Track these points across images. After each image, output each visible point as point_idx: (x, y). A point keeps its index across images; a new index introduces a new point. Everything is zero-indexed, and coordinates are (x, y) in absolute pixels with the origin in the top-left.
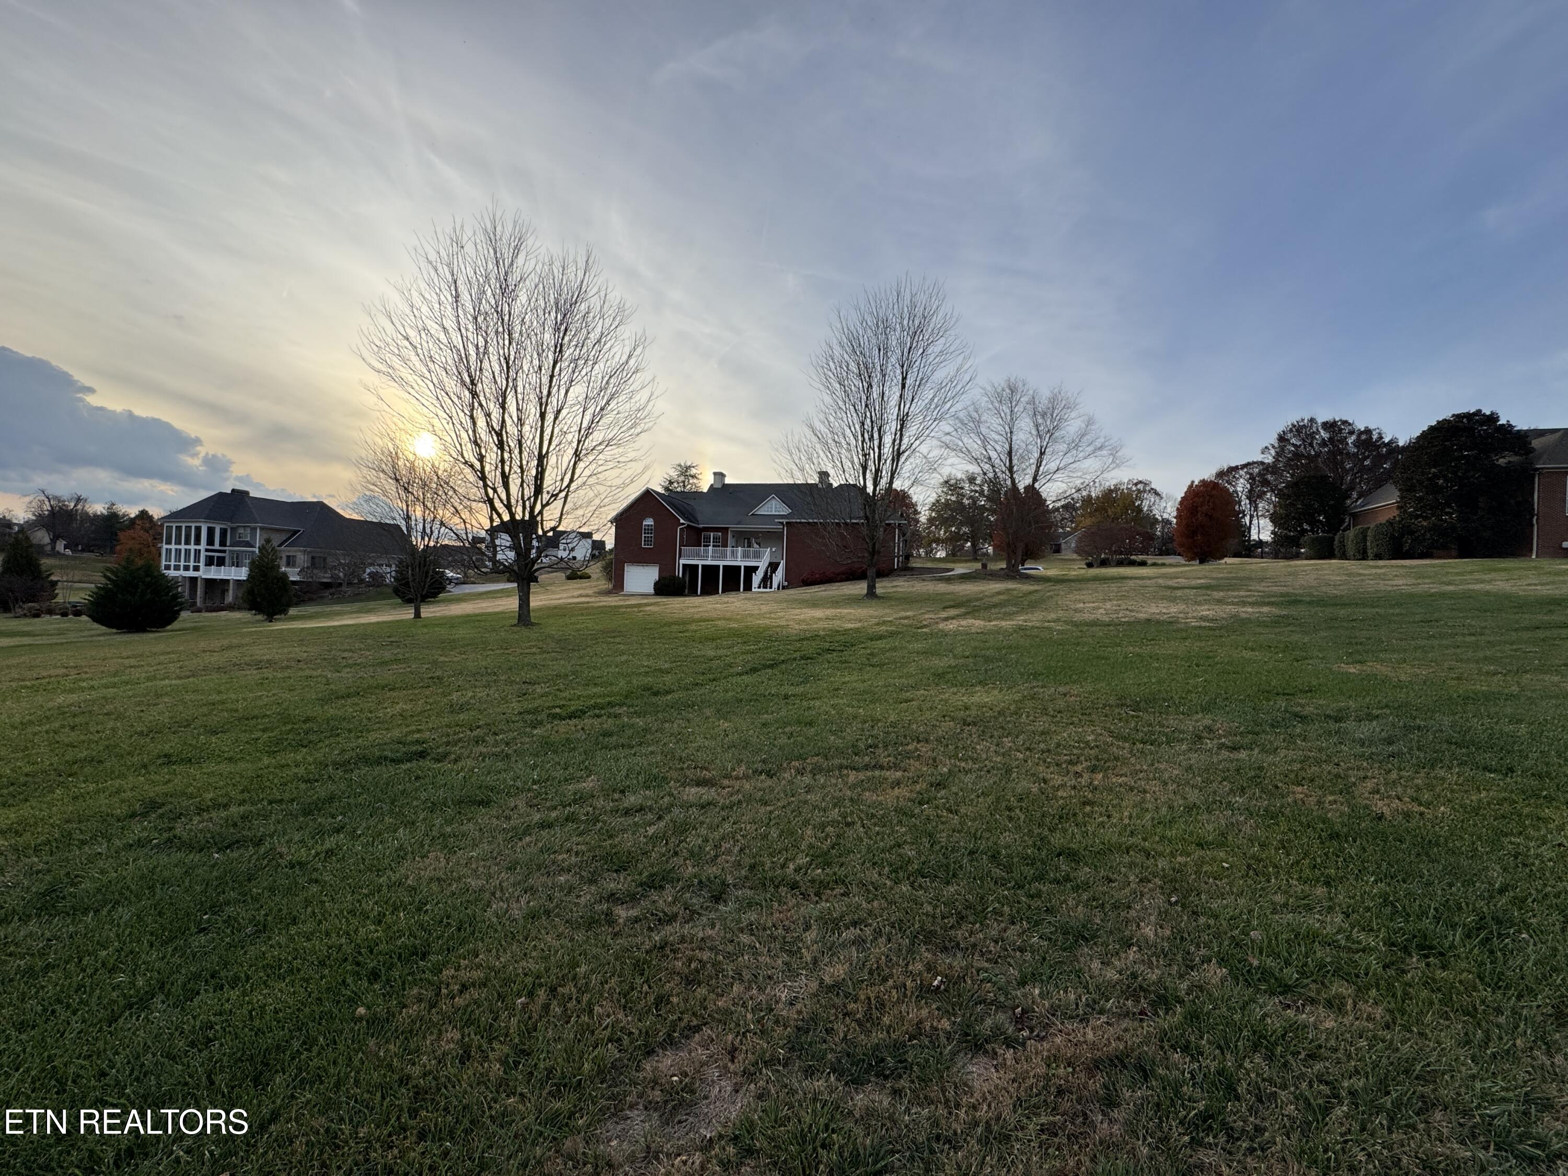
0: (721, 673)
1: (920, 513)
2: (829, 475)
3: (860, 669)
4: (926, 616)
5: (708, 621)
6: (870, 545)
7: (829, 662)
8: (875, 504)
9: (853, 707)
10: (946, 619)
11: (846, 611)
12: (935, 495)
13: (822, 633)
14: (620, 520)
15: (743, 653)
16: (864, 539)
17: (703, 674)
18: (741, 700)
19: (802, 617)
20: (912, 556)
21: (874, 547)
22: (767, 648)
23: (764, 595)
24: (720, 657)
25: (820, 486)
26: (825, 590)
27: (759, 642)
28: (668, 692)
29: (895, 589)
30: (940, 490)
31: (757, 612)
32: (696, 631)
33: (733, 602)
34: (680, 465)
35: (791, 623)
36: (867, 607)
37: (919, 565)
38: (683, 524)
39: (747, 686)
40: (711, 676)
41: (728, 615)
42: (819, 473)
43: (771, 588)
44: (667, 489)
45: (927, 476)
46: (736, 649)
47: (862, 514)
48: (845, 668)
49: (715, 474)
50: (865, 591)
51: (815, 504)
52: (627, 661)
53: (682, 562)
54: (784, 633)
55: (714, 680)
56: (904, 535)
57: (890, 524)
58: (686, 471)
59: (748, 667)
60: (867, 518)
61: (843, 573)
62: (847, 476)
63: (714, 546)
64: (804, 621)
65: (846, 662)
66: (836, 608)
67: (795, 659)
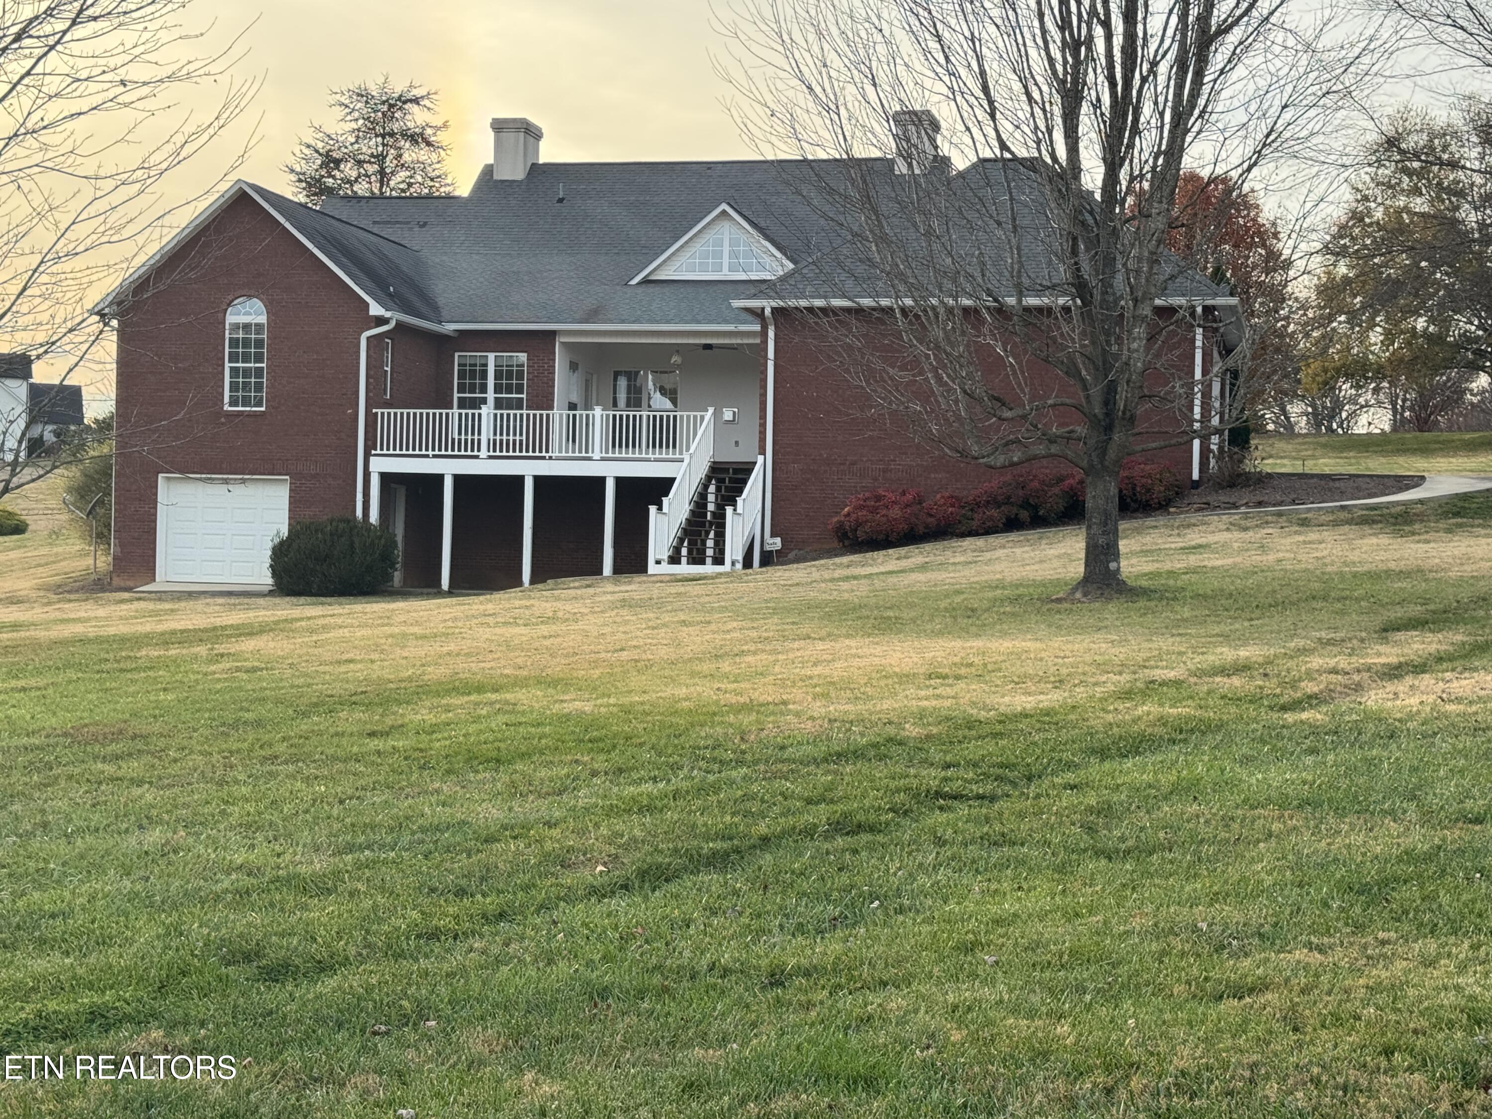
0: (526, 888)
1: (1288, 264)
2: (935, 126)
3: (1061, 869)
4: (1316, 662)
5: (480, 689)
6: (1096, 391)
7: (940, 842)
8: (1114, 232)
9: (1032, 1014)
10: (1394, 672)
11: (1006, 645)
12: (1346, 195)
13: (912, 731)
14: (136, 307)
15: (611, 811)
16: (1073, 372)
17: (461, 893)
18: (604, 993)
19: (837, 670)
20: (1261, 430)
21: (1109, 398)
22: (701, 790)
23: (695, 589)
24: (526, 827)
25: (901, 167)
26: (923, 568)
27: (675, 767)
28: (323, 968)
29: (1193, 560)
30: (1364, 176)
31: (663, 652)
32: (434, 729)
33: (575, 618)
34: (363, 95)
35: (797, 694)
36: (1083, 630)
37: (1286, 466)
38: (380, 321)
39: (625, 939)
40: (491, 903)
41: (556, 667)
42: (898, 118)
43: (719, 560)
44: (315, 186)
45: (1312, 120)
46: (584, 797)
47: (1062, 273)
48: (1002, 866)
49: (499, 126)
50: (1078, 569)
51: (882, 239)
52: (167, 850)
53: (380, 465)
54: (770, 730)
55: (501, 916)
56: (1227, 350)
57: (1171, 311)
58: (389, 116)
59: (631, 862)
60: (1081, 288)
61: (994, 501)
62: (1006, 127)
63: (499, 404)
64: (845, 685)
65: (1004, 840)
66: (965, 632)
67: (809, 832)
